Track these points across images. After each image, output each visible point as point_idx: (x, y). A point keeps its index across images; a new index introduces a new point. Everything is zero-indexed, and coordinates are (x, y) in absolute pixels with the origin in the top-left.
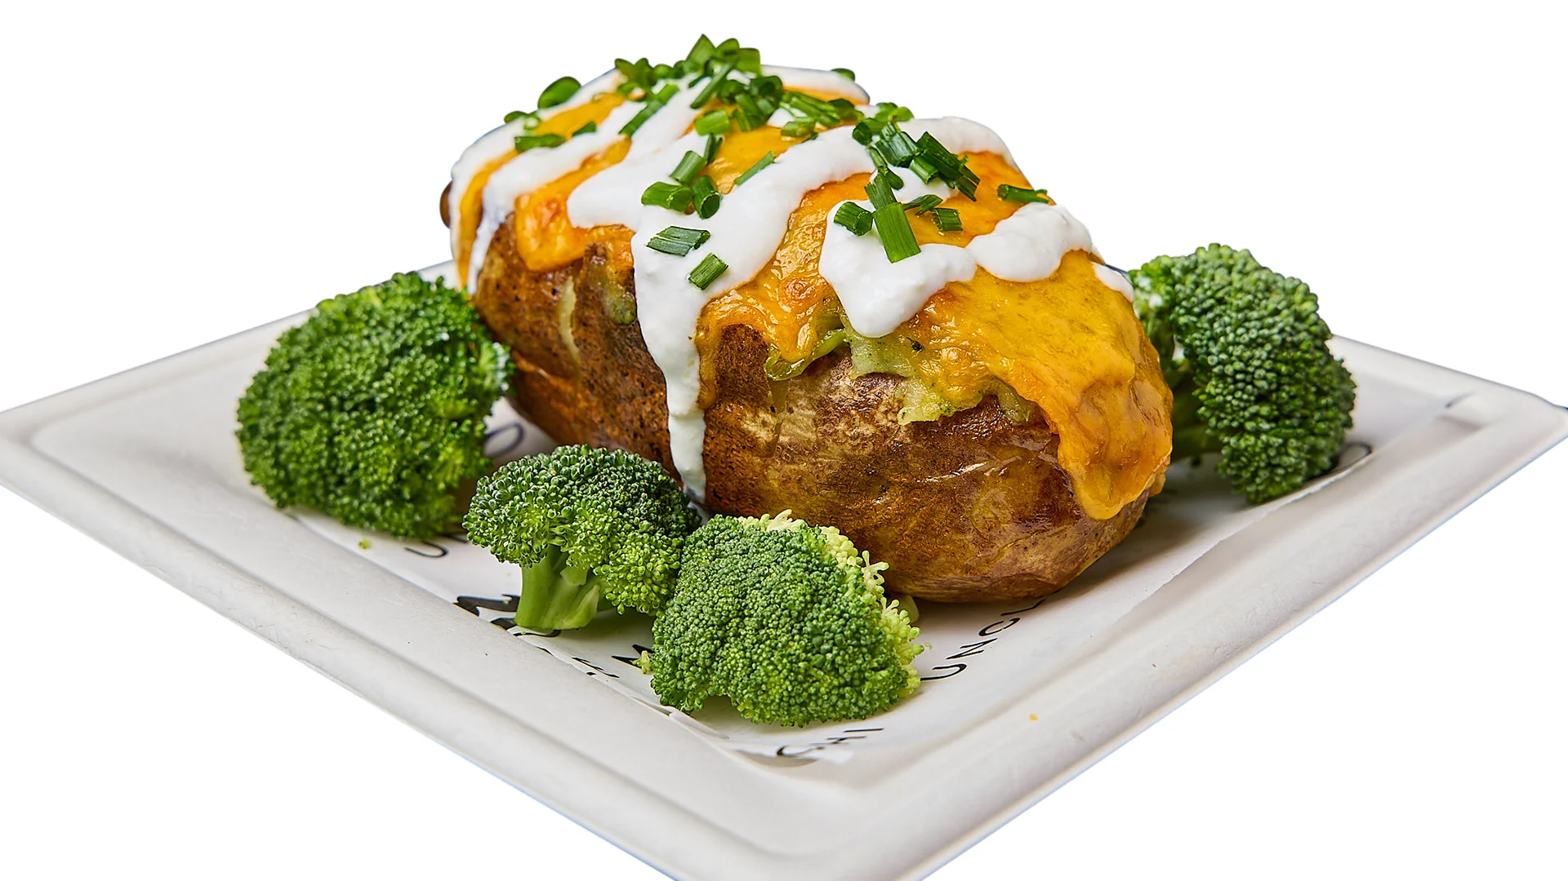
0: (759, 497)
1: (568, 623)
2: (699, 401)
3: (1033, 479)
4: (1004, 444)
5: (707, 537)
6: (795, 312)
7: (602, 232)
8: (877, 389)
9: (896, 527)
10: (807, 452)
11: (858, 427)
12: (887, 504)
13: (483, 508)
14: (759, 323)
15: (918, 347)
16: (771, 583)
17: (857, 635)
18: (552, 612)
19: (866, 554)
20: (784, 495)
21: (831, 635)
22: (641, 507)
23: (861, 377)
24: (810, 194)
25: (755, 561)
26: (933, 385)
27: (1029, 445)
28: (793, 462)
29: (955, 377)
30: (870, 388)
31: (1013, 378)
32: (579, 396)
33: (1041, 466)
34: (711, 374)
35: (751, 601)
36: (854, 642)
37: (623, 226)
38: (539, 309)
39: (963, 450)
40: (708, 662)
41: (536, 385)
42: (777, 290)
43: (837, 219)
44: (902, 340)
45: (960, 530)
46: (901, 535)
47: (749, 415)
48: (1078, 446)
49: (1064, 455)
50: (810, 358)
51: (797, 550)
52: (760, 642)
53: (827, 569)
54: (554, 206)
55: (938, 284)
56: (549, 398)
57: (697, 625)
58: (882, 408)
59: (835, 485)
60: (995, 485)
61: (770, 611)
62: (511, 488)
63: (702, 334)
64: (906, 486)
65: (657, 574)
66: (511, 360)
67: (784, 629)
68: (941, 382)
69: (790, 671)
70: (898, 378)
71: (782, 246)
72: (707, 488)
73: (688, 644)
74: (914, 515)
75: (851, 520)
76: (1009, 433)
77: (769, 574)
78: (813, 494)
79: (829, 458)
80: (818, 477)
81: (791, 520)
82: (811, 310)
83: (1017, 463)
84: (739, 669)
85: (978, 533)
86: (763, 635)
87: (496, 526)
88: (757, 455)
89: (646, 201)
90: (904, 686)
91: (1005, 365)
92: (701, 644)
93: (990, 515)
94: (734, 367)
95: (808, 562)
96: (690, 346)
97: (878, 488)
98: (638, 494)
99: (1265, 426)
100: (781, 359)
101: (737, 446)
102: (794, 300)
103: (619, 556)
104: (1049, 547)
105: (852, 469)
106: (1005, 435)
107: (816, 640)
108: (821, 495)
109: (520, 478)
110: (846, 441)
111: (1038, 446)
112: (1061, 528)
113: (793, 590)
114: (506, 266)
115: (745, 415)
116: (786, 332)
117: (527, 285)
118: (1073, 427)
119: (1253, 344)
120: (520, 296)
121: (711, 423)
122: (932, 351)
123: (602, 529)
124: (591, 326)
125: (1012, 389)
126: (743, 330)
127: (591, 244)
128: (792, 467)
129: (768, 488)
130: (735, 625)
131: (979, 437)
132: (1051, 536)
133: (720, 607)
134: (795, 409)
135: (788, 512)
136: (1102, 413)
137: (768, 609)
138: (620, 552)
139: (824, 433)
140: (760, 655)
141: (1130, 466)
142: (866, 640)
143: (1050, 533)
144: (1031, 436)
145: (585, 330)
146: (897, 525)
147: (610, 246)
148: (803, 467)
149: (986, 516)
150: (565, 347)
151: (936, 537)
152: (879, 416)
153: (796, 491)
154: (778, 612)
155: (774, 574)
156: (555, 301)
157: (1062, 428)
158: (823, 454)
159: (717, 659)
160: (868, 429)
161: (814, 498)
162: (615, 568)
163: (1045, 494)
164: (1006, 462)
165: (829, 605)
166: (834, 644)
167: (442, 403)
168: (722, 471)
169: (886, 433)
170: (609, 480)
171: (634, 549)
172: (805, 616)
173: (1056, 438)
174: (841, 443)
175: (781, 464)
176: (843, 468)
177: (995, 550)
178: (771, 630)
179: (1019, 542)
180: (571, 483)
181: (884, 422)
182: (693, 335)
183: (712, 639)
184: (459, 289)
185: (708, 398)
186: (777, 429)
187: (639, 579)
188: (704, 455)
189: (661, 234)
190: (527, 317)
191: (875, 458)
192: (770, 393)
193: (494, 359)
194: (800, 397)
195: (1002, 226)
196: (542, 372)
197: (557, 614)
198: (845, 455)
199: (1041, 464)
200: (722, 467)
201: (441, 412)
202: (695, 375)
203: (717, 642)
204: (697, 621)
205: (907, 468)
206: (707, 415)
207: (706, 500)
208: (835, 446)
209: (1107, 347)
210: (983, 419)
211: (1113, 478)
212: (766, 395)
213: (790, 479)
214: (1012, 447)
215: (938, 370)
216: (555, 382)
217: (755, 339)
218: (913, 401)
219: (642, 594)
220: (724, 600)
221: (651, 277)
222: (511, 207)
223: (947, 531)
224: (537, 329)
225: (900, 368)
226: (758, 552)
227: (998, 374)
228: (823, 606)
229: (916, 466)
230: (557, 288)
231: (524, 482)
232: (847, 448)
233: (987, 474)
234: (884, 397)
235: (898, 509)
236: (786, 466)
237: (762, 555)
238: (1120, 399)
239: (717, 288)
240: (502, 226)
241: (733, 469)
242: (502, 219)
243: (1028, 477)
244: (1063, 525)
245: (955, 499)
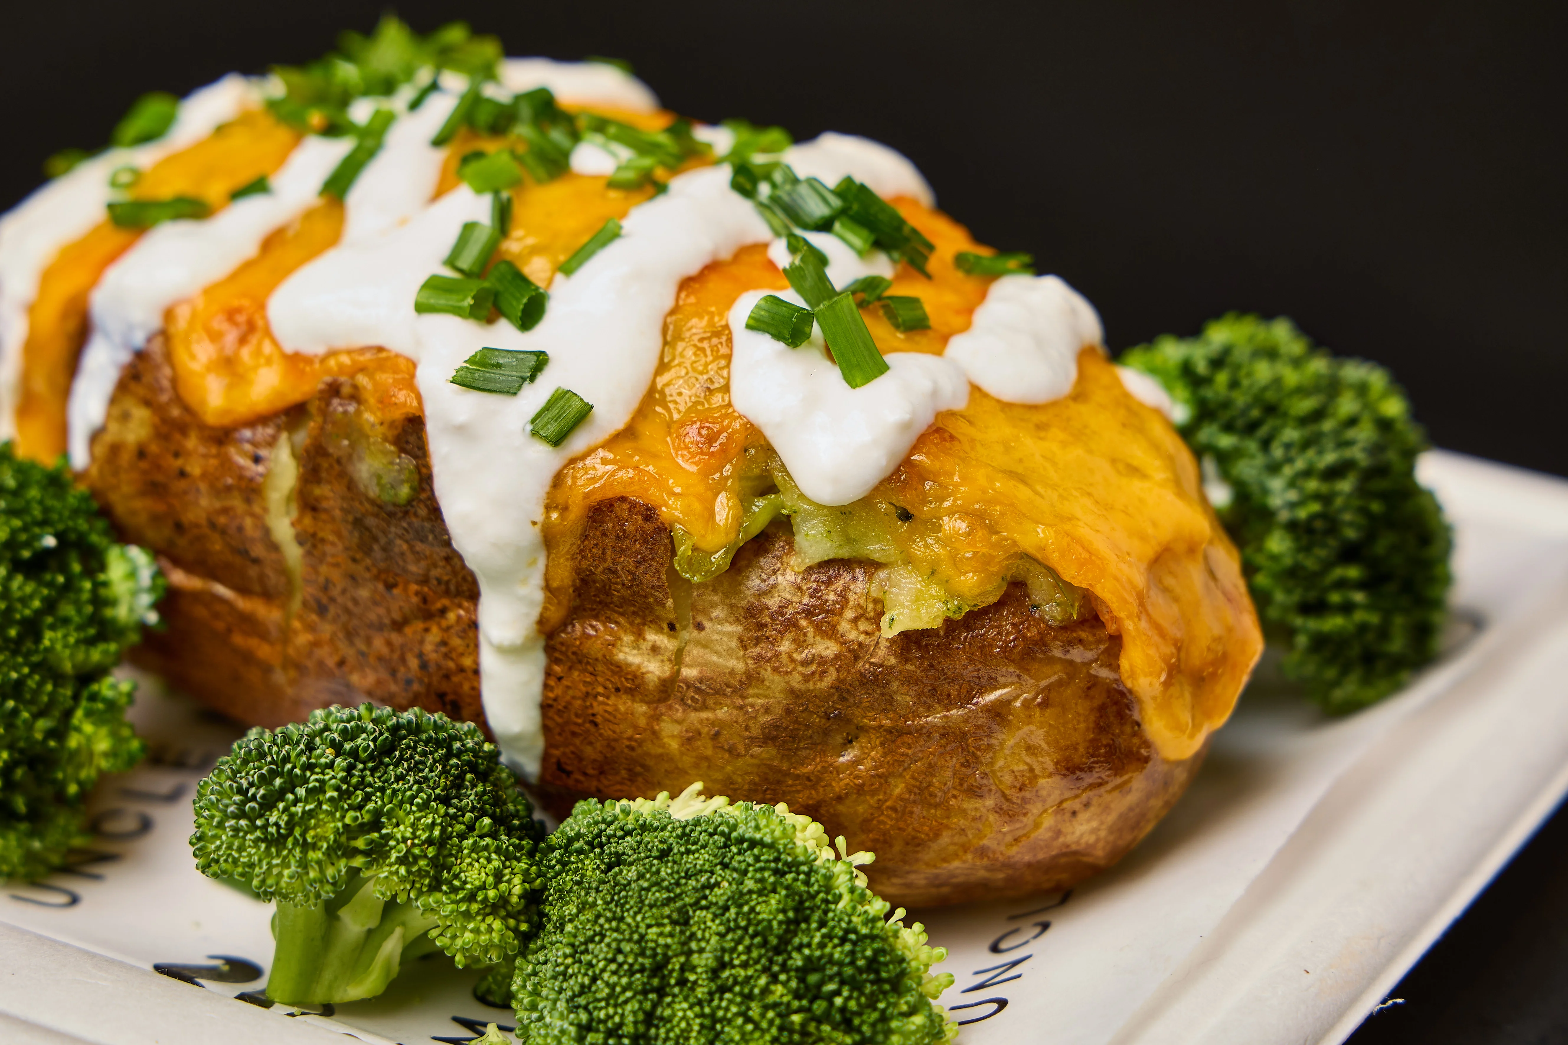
0: (643, 766)
1: (356, 991)
2: (541, 622)
3: (1082, 707)
4: (1041, 656)
5: (590, 836)
6: (705, 473)
7: (345, 360)
8: (839, 585)
9: (873, 796)
10: (729, 690)
11: (812, 645)
12: (856, 762)
13: (237, 817)
14: (653, 495)
15: (905, 516)
16: (725, 897)
17: (875, 966)
18: (327, 975)
19: (841, 841)
20: (687, 761)
21: (835, 969)
22: (470, 798)
23: (810, 568)
24: (687, 284)
25: (688, 866)
26: (933, 573)
27: (1077, 655)
28: (705, 707)
29: (968, 559)
30: (829, 583)
31: (1056, 554)
32: (296, 624)
33: (1094, 685)
34: (564, 575)
35: (699, 929)
36: (872, 977)
37: (380, 349)
38: (228, 489)
39: (979, 670)
40: (642, 1028)
41: (200, 612)
42: (668, 439)
43: (752, 322)
44: (883, 506)
45: (975, 792)
46: (879, 808)
47: (628, 638)
48: (1152, 652)
49: (1131, 666)
50: (736, 543)
51: (753, 843)
52: (723, 989)
53: (805, 868)
54: (241, 318)
55: (925, 419)
56: (229, 631)
57: (614, 973)
58: (849, 614)
59: (774, 739)
60: (1029, 720)
61: (732, 940)
62: (278, 782)
63: (555, 515)
64: (889, 731)
65: (514, 899)
66: (159, 574)
67: (759, 967)
68: (946, 569)
69: (781, 1029)
70: (871, 566)
71: (662, 367)
72: (545, 758)
73: (603, 1004)
74: (901, 775)
75: (798, 792)
76: (1048, 639)
77: (717, 884)
78: (739, 755)
79: (766, 697)
80: (747, 728)
81: (703, 798)
82: (728, 469)
83: (1060, 683)
84: (694, 1034)
85: (1004, 795)
86: (727, 978)
87: (263, 846)
88: (642, 701)
89: (421, 308)
90: (941, 1038)
91: (1041, 535)
92: (626, 1002)
93: (1022, 767)
94: (609, 563)
95: (777, 860)
96: (533, 534)
97: (839, 739)
98: (461, 777)
99: (1359, 597)
100: (695, 549)
101: (605, 688)
102: (702, 453)
103: (456, 876)
104: (1106, 809)
105: (802, 712)
106: (1042, 642)
107: (813, 978)
108: (752, 756)
109: (289, 766)
110: (794, 669)
111: (1090, 655)
112: (1125, 777)
113: (764, 905)
114: (157, 420)
115: (620, 639)
116: (697, 506)
117: (202, 450)
118: (1144, 624)
119: (1334, 473)
120: (188, 469)
121: (557, 655)
122: (925, 522)
123: (429, 837)
124: (326, 511)
125: (1052, 571)
126: (626, 506)
127: (328, 379)
128: (704, 715)
129: (660, 751)
130: (677, 967)
131: (1004, 649)
132: (1110, 792)
133: (652, 941)
134: (707, 624)
135: (698, 786)
136: (1176, 599)
137: (729, 937)
138: (456, 869)
139: (759, 659)
140: (727, 1009)
141: (1214, 675)
142: (888, 972)
143: (1109, 787)
144: (1080, 641)
145: (315, 518)
146: (873, 793)
147: (363, 380)
148: (722, 713)
149: (1016, 768)
150: (274, 547)
151: (936, 806)
152: (844, 626)
153: (709, 752)
154: (747, 941)
155: (725, 884)
156: (261, 475)
157: (1129, 626)
158: (756, 691)
159: (656, 1022)
160: (827, 648)
161: (740, 763)
162: (453, 896)
163: (1101, 728)
164: (1044, 683)
165: (822, 924)
166: (842, 983)
167: (67, 652)
168: (577, 730)
169: (856, 652)
170: (417, 757)
171: (476, 864)
172: (789, 942)
173: (1116, 642)
174: (787, 673)
175: (684, 711)
176: (788, 712)
177: (1028, 820)
178: (738, 969)
179: (1065, 805)
180: (361, 766)
181: (852, 635)
182: (540, 517)
183: (645, 992)
184: (49, 461)
185: (556, 615)
186: (678, 657)
187: (488, 910)
188: (545, 707)
189: (471, 361)
190: (204, 502)
191: (841, 691)
192: (670, 603)
193: (133, 574)
194: (713, 605)
195: (983, 316)
196: (221, 590)
197: (336, 978)
198: (792, 692)
199: (1094, 683)
200: (576, 724)
201: (68, 667)
202: (537, 579)
203: (652, 996)
204: (613, 967)
205: (891, 704)
206: (552, 643)
207: (542, 778)
208: (777, 678)
209: (1169, 496)
210: (1007, 621)
211: (1195, 696)
212: (663, 605)
213: (700, 734)
214: (1052, 660)
215: (938, 549)
216: (243, 604)
217: (647, 518)
218: (901, 598)
219: (494, 934)
220: (654, 930)
221: (461, 431)
222: (155, 322)
223: (955, 797)
224: (222, 520)
225: (875, 549)
226: (688, 852)
227: (1032, 551)
228: (814, 925)
229: (905, 698)
230: (263, 452)
231: (297, 771)
232: (796, 681)
233: (1018, 704)
234: (851, 597)
235: (876, 768)
236: (693, 714)
237: (696, 855)
238: (1195, 574)
239: (579, 443)
240: (140, 355)
241: (596, 724)
242: (139, 339)
243: (1076, 704)
244: (1127, 773)
245: (968, 746)
